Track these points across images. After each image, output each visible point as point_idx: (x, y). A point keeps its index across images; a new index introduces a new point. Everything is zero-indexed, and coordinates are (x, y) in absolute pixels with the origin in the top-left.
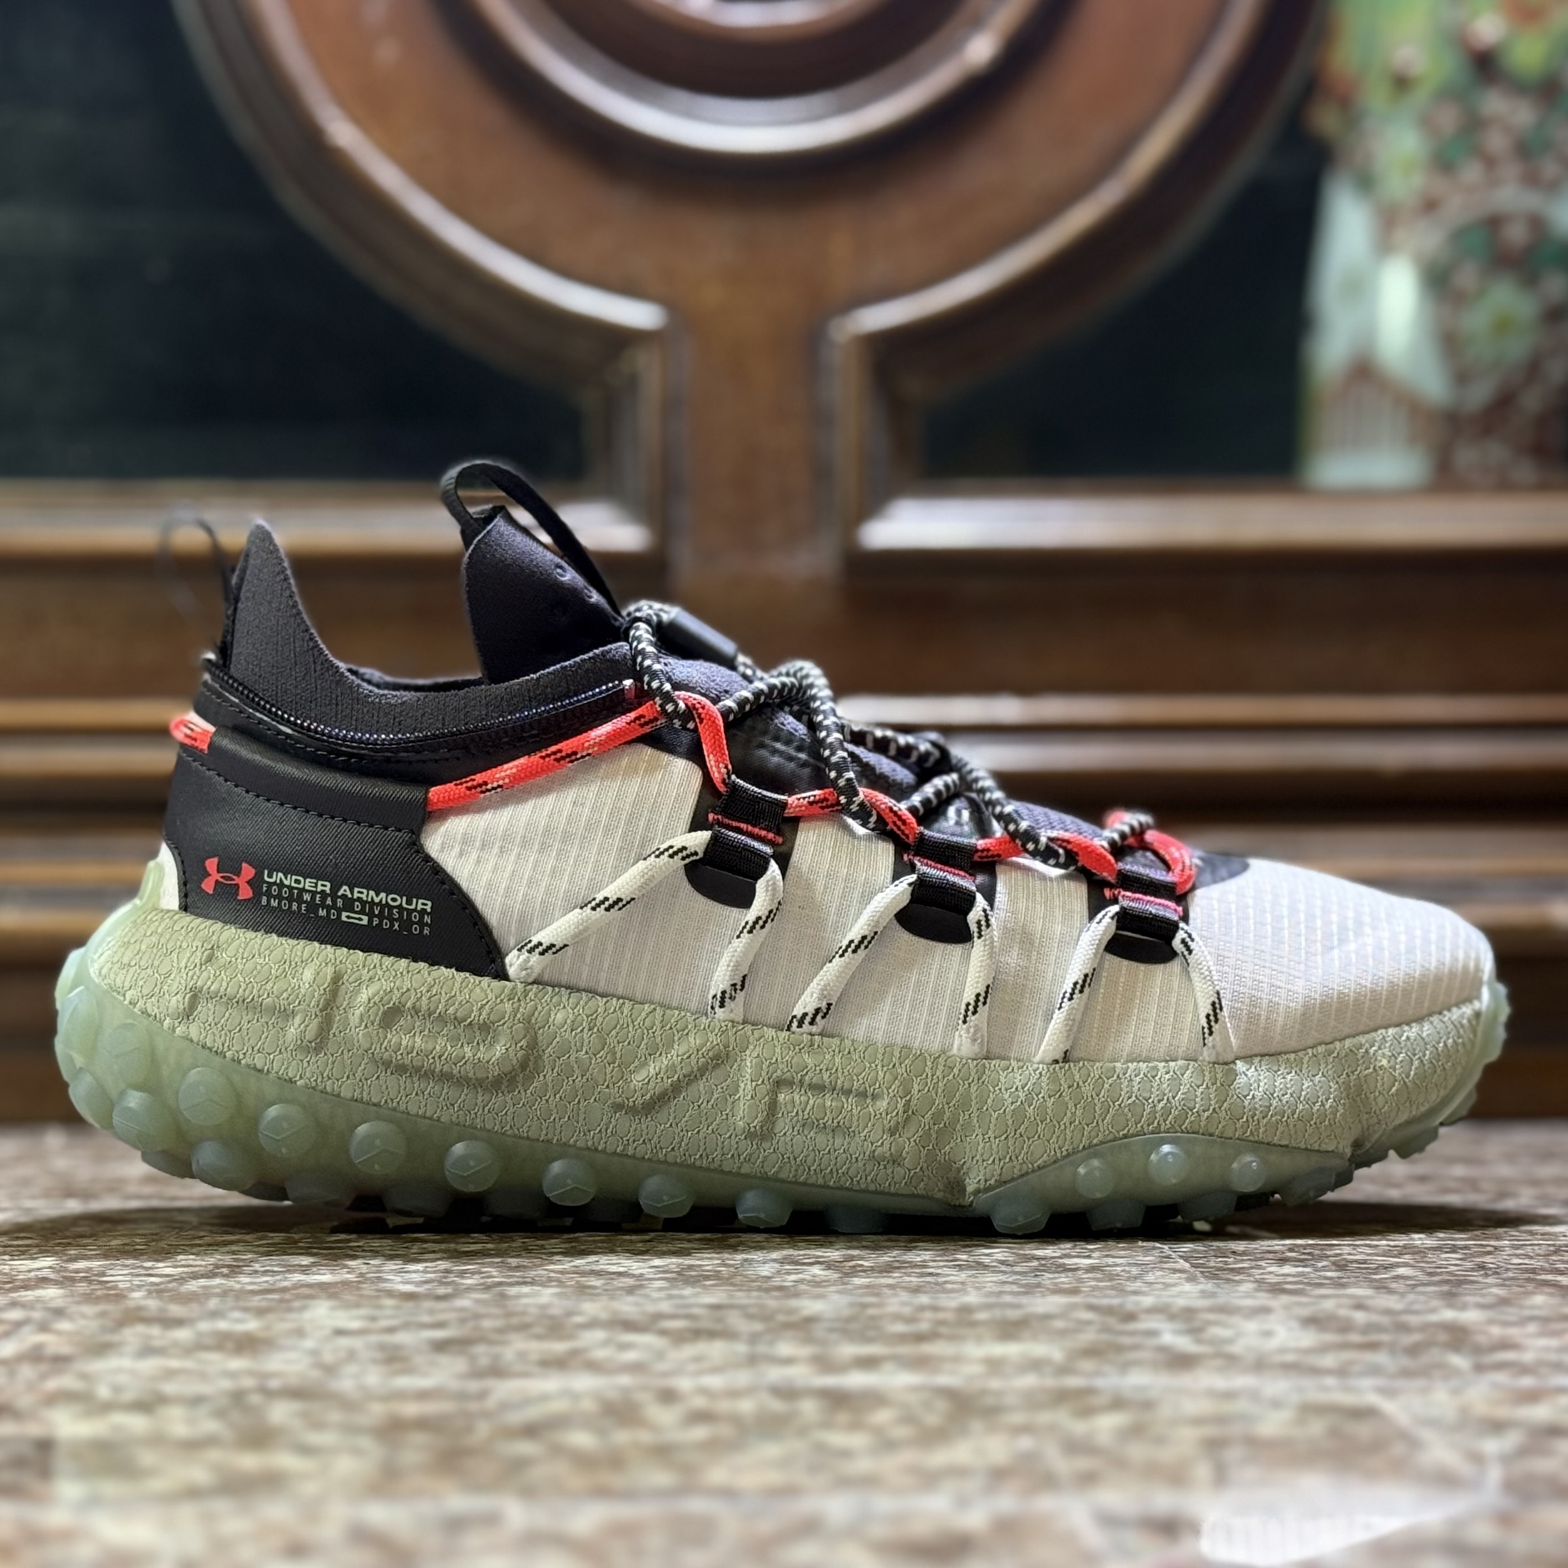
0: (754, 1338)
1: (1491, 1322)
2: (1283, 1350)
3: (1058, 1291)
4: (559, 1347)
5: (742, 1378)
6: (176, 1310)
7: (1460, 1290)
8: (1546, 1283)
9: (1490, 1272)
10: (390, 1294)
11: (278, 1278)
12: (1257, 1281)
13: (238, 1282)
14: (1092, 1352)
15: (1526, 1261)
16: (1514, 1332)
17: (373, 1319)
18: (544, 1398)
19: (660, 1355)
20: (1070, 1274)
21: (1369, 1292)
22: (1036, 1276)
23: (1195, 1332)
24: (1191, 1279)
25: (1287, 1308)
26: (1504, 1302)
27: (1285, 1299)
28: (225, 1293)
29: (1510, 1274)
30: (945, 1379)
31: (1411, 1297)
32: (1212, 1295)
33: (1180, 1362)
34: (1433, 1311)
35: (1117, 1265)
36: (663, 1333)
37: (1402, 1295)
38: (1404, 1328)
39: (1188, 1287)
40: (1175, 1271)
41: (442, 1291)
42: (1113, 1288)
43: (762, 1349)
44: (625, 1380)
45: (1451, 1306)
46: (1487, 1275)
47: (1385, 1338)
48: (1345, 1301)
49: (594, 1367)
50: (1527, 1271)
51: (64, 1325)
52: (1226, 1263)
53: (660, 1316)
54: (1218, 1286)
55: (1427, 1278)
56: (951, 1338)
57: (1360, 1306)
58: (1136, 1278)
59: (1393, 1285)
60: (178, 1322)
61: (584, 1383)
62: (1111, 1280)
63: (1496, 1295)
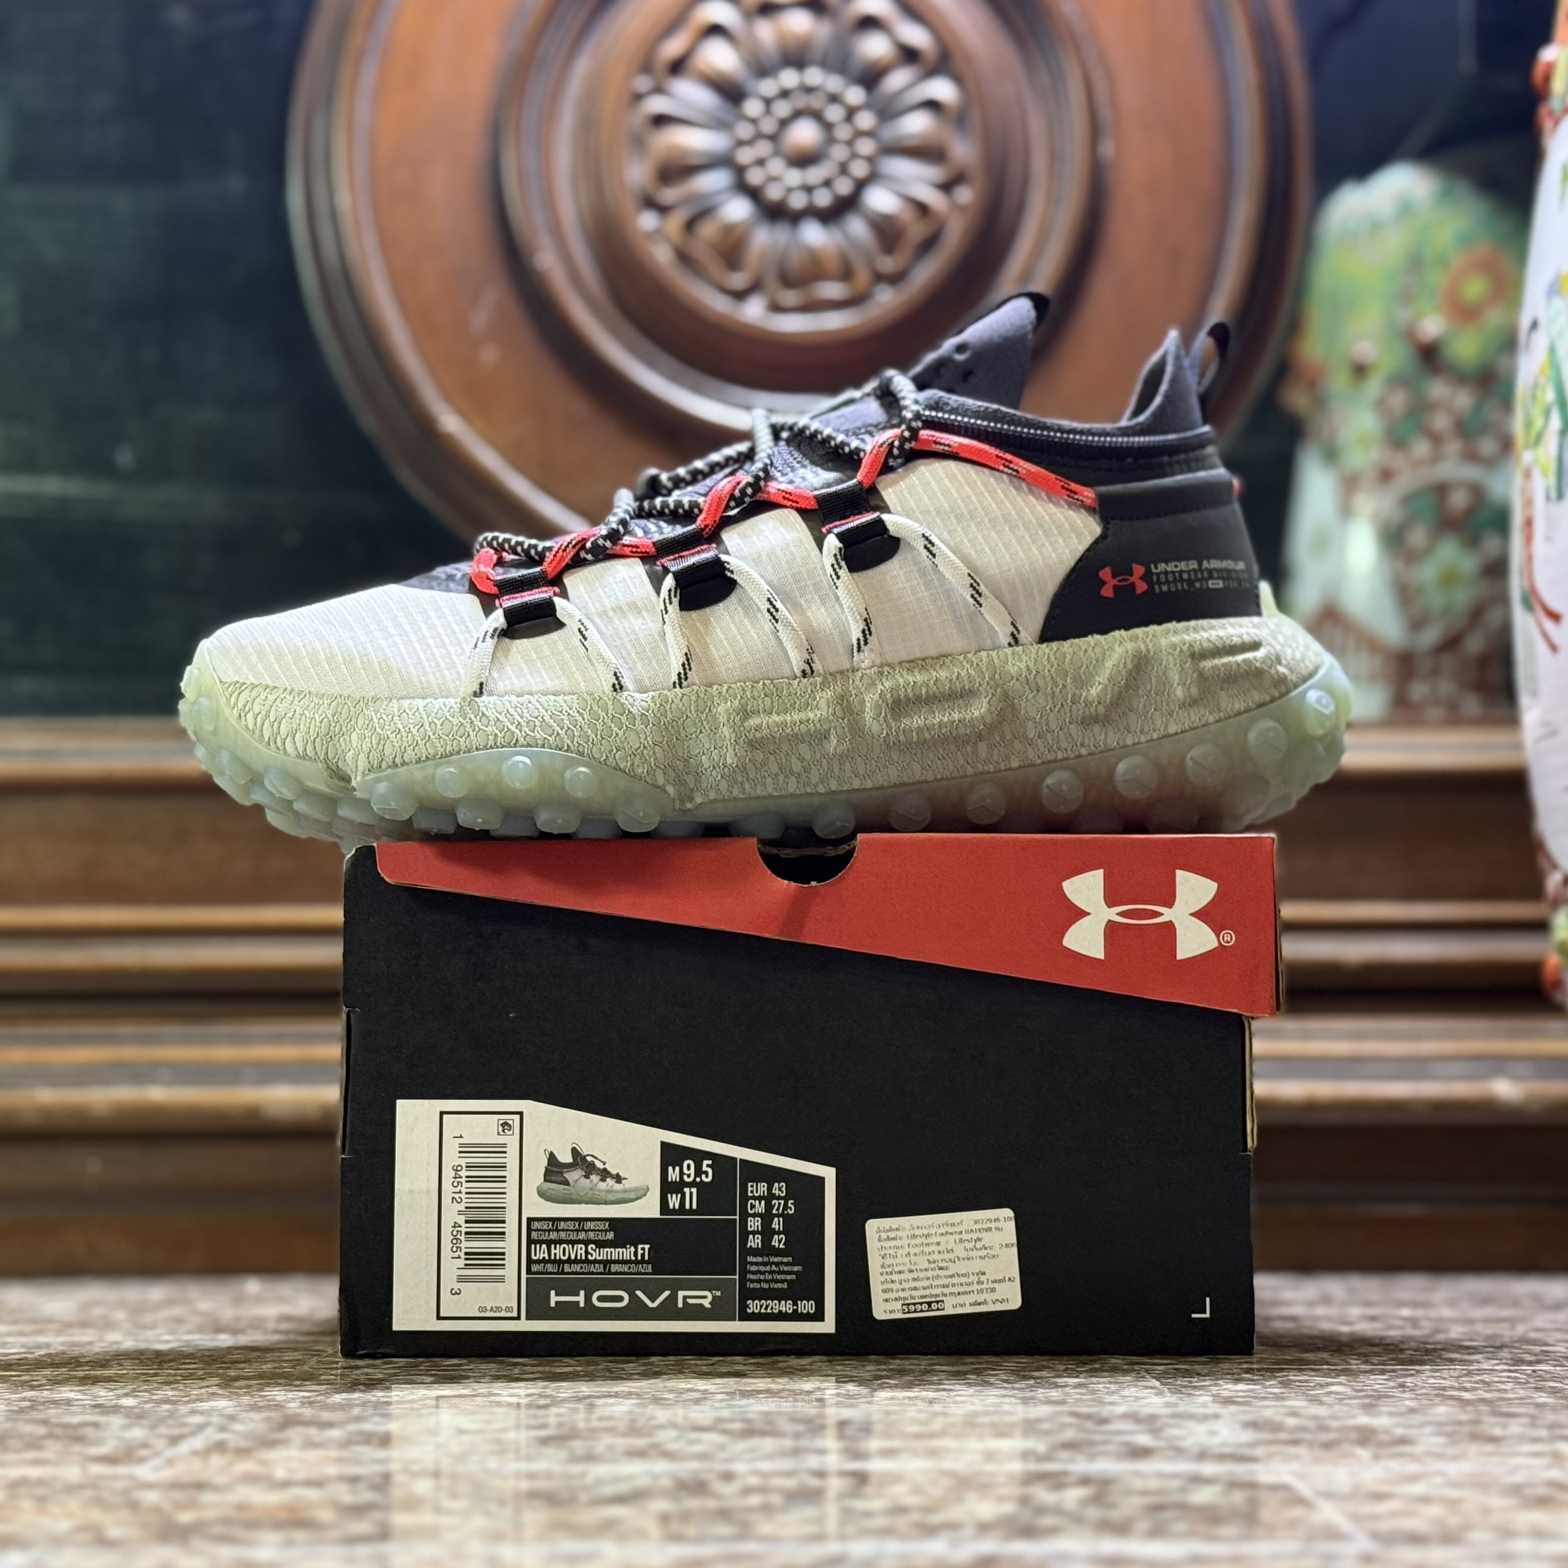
0: (797, 1436)
1: (1397, 1425)
2: (1224, 1444)
3: (1049, 1402)
4: (640, 1442)
5: (787, 1464)
6: (326, 1416)
7: (1380, 1402)
8: (1452, 1398)
9: (1407, 1389)
10: (499, 1404)
11: (406, 1392)
12: (1213, 1395)
13: (374, 1396)
14: (1070, 1446)
15: (1441, 1381)
16: (1412, 1432)
17: (488, 1422)
18: (630, 1477)
19: (722, 1447)
20: (1060, 1389)
21: (1304, 1404)
22: (1032, 1391)
23: (1155, 1432)
24: (1160, 1393)
25: (1233, 1414)
26: (1412, 1411)
27: (1234, 1408)
28: (364, 1404)
29: (1424, 1391)
30: (949, 1465)
31: (1337, 1408)
32: (1175, 1405)
33: (1139, 1453)
34: (1353, 1417)
35: (1099, 1383)
36: (724, 1432)
37: (1330, 1405)
38: (1324, 1429)
39: (1156, 1400)
40: (1147, 1387)
41: (542, 1402)
42: (1093, 1400)
43: (804, 1443)
44: (693, 1465)
45: (1368, 1414)
46: (1404, 1392)
47: (1308, 1436)
48: (1282, 1410)
49: (669, 1455)
50: (1439, 1388)
51: (238, 1427)
52: (1190, 1382)
53: (721, 1420)
54: (1181, 1399)
55: (1355, 1393)
56: (957, 1436)
57: (1294, 1414)
58: (1113, 1393)
59: (1325, 1399)
60: (330, 1425)
61: (661, 1466)
62: (1092, 1394)
63: (1407, 1406)
